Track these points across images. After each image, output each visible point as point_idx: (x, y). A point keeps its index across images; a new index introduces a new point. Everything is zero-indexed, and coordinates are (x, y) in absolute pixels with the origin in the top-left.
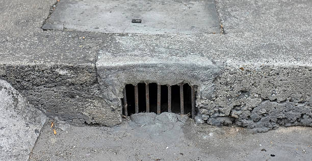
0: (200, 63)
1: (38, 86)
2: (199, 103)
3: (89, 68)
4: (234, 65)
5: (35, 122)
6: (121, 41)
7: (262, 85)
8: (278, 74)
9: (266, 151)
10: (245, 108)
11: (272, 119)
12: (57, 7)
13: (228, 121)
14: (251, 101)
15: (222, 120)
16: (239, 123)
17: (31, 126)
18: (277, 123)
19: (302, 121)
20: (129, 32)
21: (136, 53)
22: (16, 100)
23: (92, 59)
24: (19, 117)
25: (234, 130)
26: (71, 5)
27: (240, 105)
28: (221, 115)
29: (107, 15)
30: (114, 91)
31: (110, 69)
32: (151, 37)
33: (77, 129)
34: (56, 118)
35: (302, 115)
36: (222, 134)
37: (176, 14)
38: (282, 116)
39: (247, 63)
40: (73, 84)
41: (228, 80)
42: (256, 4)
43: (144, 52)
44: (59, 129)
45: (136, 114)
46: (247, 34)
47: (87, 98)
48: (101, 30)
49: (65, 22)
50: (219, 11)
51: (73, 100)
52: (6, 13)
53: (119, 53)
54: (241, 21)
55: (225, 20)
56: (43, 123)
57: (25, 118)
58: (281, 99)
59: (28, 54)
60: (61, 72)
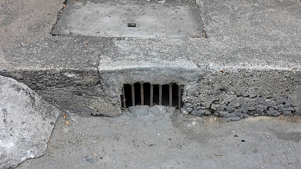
0: (186, 67)
1: (51, 86)
2: (184, 99)
3: (92, 72)
4: (216, 68)
5: (50, 116)
6: (119, 46)
7: (238, 84)
8: (252, 76)
9: (237, 137)
10: (223, 102)
11: (244, 111)
12: (64, 12)
13: (208, 112)
14: (228, 97)
15: (203, 111)
16: (217, 114)
17: (47, 119)
18: (247, 113)
19: (268, 112)
20: (125, 36)
21: (132, 57)
22: (33, 98)
23: (95, 64)
24: (37, 113)
25: (212, 119)
26: (76, 10)
27: (219, 100)
28: (203, 108)
29: (107, 20)
30: (114, 90)
31: (110, 72)
32: (144, 41)
33: (85, 119)
34: (68, 111)
35: (268, 108)
36: (203, 122)
37: (165, 18)
38: (252, 108)
39: (227, 67)
40: (80, 85)
41: (210, 80)
42: (232, 8)
43: (139, 56)
44: (70, 120)
45: (133, 107)
46: (226, 38)
47: (92, 95)
48: (102, 34)
49: (71, 27)
50: (201, 15)
51: (80, 97)
52: (20, 19)
53: (118, 57)
54: (220, 25)
55: (207, 24)
56: (57, 116)
57: (42, 114)
58: (253, 96)
59: (40, 59)
60: (69, 76)
